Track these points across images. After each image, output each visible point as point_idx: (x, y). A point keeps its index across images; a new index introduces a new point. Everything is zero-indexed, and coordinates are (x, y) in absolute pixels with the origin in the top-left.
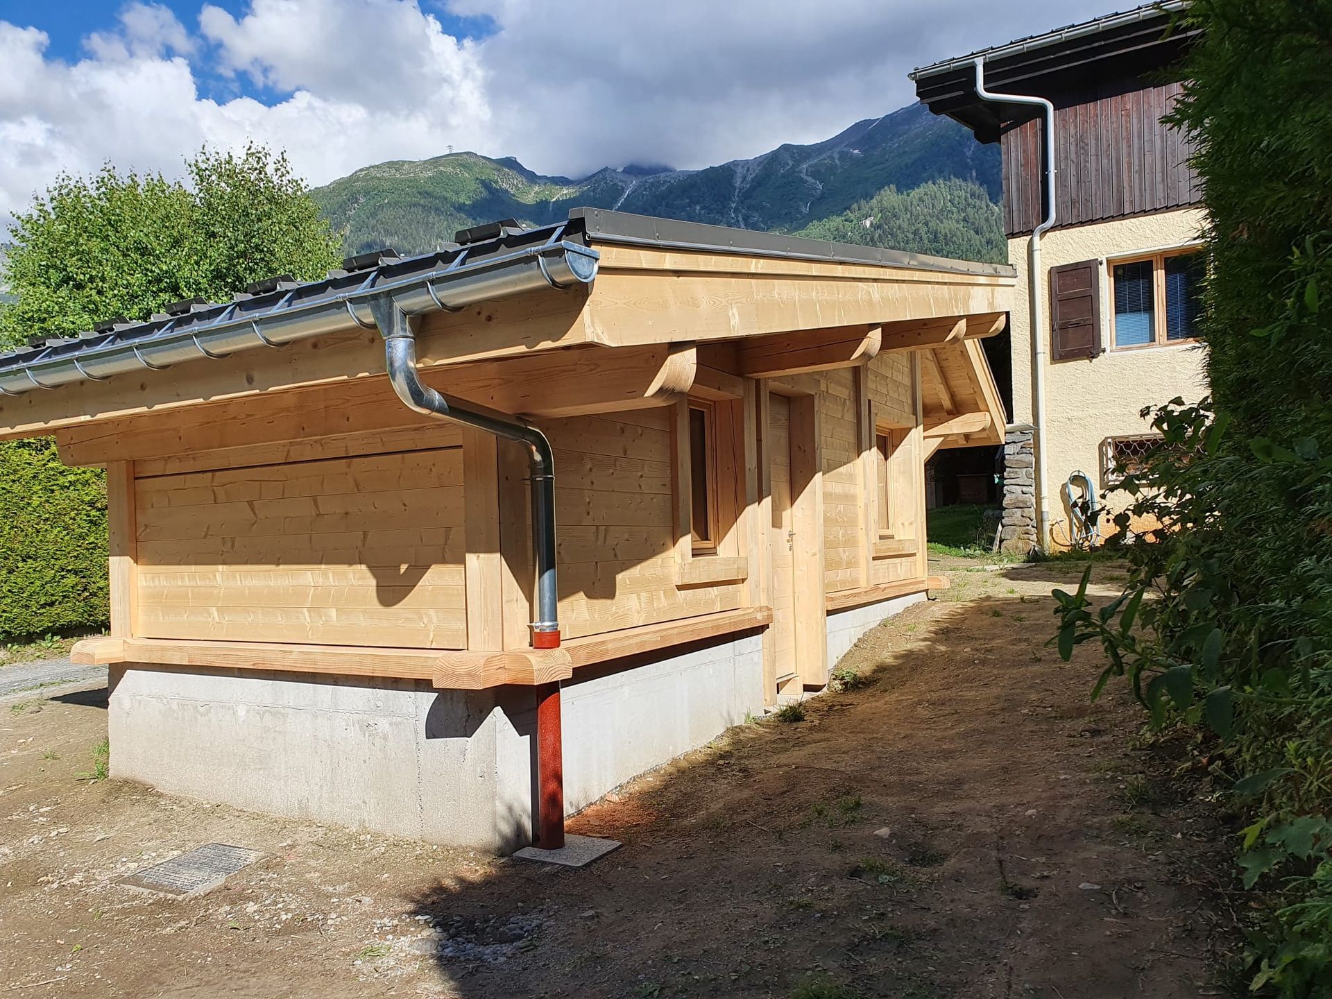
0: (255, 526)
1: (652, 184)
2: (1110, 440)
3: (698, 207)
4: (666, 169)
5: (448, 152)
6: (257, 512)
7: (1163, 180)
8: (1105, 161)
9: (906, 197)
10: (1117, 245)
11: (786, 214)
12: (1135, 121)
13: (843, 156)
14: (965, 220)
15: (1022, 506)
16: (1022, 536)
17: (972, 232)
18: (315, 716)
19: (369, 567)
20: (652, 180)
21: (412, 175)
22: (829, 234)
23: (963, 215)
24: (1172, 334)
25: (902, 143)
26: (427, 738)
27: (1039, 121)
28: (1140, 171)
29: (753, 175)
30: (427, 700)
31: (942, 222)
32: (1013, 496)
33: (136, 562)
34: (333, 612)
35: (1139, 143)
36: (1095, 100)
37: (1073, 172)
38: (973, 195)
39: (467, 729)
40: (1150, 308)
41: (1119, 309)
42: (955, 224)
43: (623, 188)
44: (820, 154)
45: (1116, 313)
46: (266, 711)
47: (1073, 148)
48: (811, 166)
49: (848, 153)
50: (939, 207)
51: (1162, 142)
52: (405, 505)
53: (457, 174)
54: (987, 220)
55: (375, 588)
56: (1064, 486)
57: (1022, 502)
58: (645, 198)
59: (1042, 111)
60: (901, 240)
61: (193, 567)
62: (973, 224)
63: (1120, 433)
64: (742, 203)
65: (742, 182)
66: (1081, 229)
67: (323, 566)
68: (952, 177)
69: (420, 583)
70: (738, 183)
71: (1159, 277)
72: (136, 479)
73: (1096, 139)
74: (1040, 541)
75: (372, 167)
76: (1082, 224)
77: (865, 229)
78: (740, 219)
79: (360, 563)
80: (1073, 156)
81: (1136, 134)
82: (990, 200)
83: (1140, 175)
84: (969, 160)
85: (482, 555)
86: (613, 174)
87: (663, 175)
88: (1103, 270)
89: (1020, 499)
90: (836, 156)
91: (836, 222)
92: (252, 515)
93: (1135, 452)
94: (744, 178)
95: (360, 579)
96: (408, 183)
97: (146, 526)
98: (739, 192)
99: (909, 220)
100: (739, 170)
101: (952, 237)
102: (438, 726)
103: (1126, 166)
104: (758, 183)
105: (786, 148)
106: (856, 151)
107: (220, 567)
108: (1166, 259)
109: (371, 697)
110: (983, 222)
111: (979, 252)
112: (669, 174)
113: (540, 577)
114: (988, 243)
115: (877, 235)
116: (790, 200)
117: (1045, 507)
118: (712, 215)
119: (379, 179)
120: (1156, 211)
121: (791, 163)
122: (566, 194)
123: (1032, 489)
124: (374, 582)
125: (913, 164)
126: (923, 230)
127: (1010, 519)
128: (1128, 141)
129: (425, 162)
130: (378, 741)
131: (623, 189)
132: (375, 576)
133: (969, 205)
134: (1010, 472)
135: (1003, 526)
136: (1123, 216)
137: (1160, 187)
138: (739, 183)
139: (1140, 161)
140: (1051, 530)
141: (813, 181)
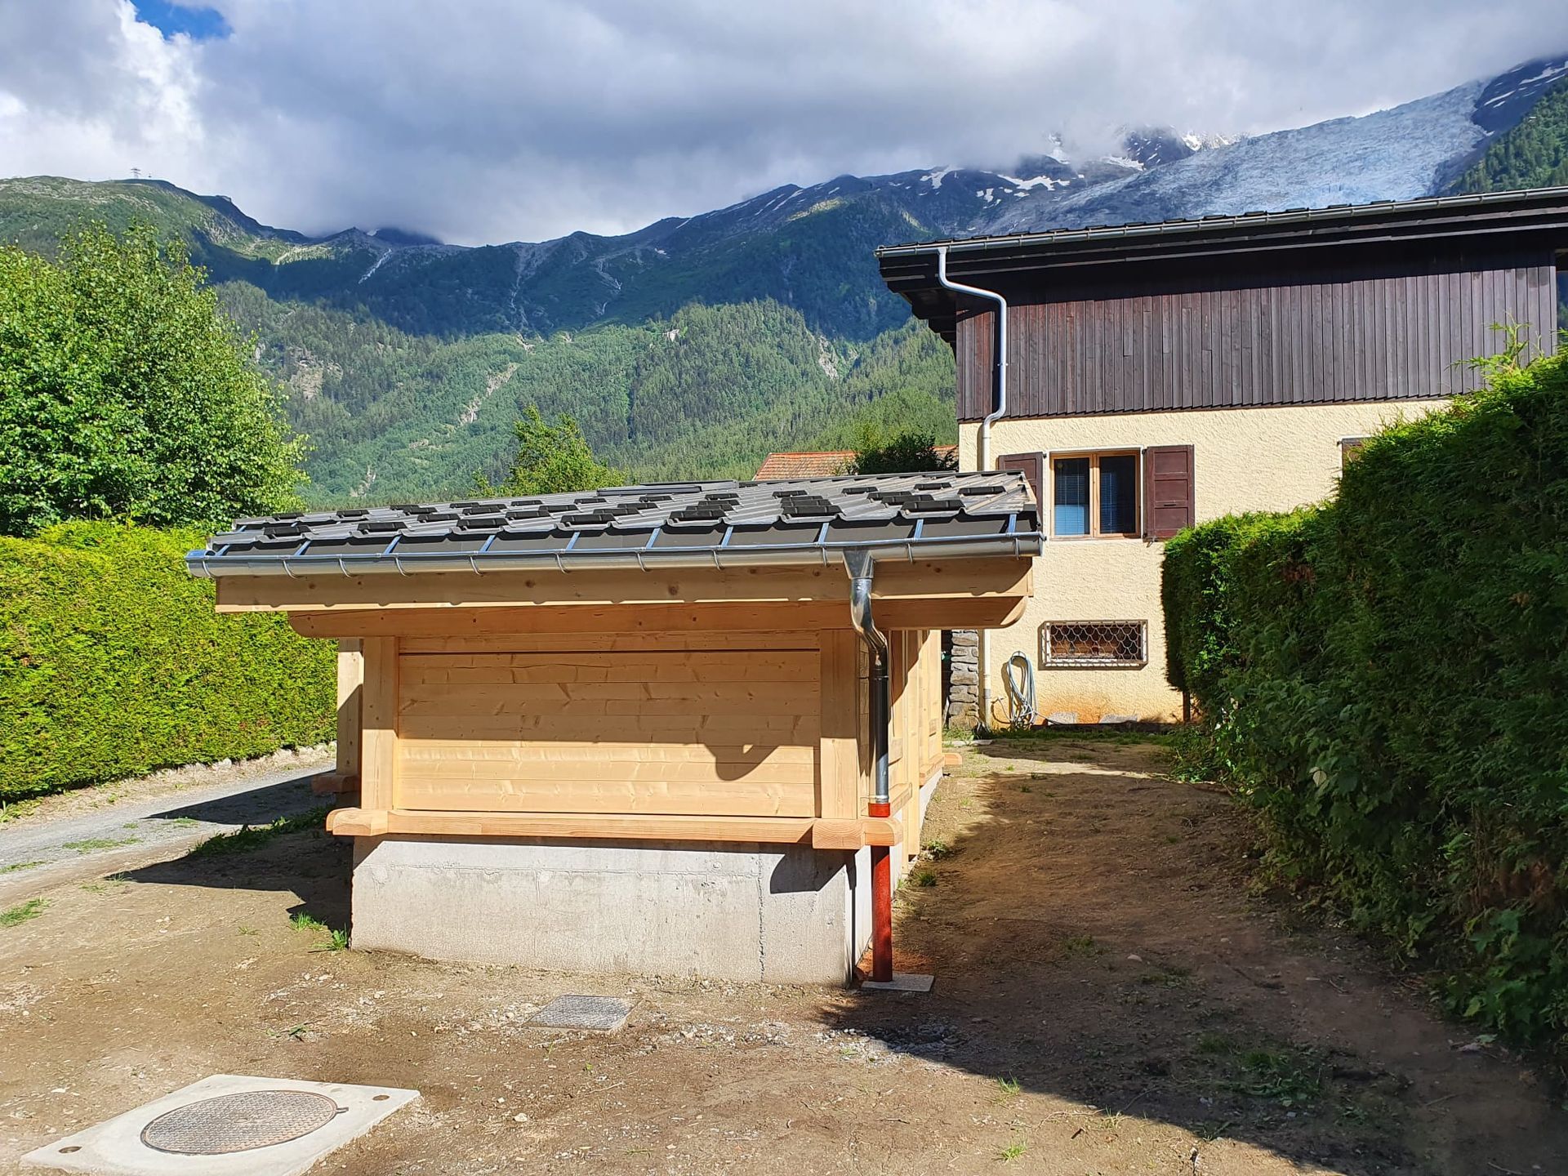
0: (567, 706)
1: (413, 255)
2: (1048, 624)
3: (470, 291)
4: (433, 241)
5: (132, 177)
6: (571, 694)
7: (1102, 386)
8: (1051, 361)
9: (716, 311)
10: (1060, 442)
11: (577, 313)
12: (1078, 328)
13: (646, 255)
14: (779, 346)
15: (968, 682)
16: (969, 713)
17: (787, 360)
18: (640, 877)
19: (707, 746)
20: (413, 251)
21: (76, 198)
22: (627, 342)
23: (778, 340)
24: (1105, 529)
25: (713, 250)
26: (772, 892)
27: (992, 314)
28: (1082, 374)
29: (540, 262)
30: (772, 861)
31: (754, 346)
32: (960, 673)
33: (398, 736)
34: (664, 785)
35: (1082, 349)
36: (1043, 303)
37: (1023, 367)
38: (789, 319)
39: (816, 882)
40: (1086, 502)
41: (1059, 501)
42: (769, 349)
43: (375, 256)
44: (620, 249)
45: (1055, 504)
46: (577, 876)
47: (1022, 343)
48: (610, 261)
49: (651, 252)
50: (751, 329)
51: (1101, 351)
52: (750, 695)
53: (143, 207)
54: (803, 348)
55: (714, 765)
56: (1005, 665)
57: (969, 679)
58: (403, 271)
59: (996, 305)
60: (709, 360)
61: (480, 743)
62: (788, 351)
63: (1059, 618)
64: (525, 293)
65: (525, 269)
66: (1028, 422)
67: (652, 745)
68: (767, 296)
69: (766, 761)
70: (520, 268)
71: (1095, 474)
72: (400, 654)
73: (1044, 340)
74: (983, 717)
75: (17, 179)
76: (1029, 417)
77: (669, 341)
78: (522, 311)
79: (698, 743)
80: (1023, 352)
81: (1079, 340)
82: (807, 326)
83: (1082, 379)
84: (785, 280)
85: (836, 740)
86: (363, 238)
87: (427, 247)
88: (1046, 462)
89: (967, 676)
90: (638, 253)
91: (638, 331)
92: (565, 697)
93: (1083, 637)
94: (528, 264)
95: (698, 758)
96: (70, 208)
97: (413, 701)
98: (522, 279)
99: (718, 338)
100: (523, 254)
101: (764, 364)
102: (781, 883)
103: (1069, 368)
104: (545, 272)
105: (579, 236)
106: (661, 252)
107: (518, 743)
108: (1101, 459)
109: (708, 859)
110: (798, 350)
111: (793, 383)
112: (434, 246)
113: (877, 760)
114: (803, 375)
115: (682, 351)
116: (583, 297)
117: (988, 685)
118: (487, 303)
119: (26, 197)
120: (1094, 413)
121: (585, 254)
122: (298, 254)
123: (975, 667)
124: (713, 759)
125: (724, 276)
126: (733, 351)
127: (957, 695)
128: (1072, 346)
129: (98, 184)
130: (713, 898)
131: (374, 259)
132: (714, 754)
133: (784, 329)
134: (957, 650)
135: (950, 702)
136: (1066, 415)
137: (1098, 392)
138: (522, 269)
139: (1082, 366)
140: (992, 707)
141: (611, 279)
